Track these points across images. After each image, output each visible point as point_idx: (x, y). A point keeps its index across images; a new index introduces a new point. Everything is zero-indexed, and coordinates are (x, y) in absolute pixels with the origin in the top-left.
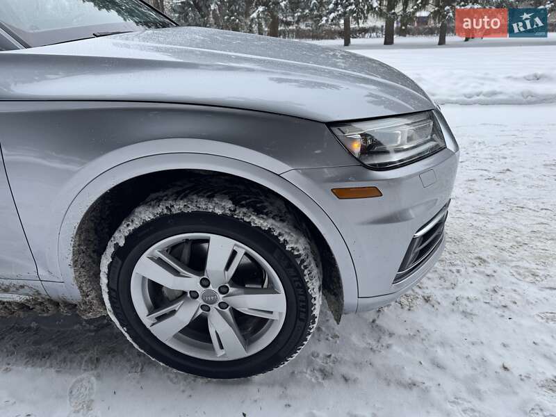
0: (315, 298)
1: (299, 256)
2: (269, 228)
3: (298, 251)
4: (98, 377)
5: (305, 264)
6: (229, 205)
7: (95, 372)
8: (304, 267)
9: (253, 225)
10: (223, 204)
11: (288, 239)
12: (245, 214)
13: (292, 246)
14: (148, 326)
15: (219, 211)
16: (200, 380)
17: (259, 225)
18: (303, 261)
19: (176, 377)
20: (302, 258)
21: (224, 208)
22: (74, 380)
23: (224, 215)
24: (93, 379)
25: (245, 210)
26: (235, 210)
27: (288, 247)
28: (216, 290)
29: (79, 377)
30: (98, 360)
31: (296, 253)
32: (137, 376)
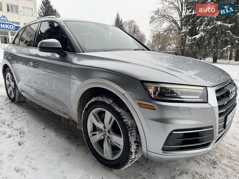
0: (132, 144)
1: (128, 125)
2: (120, 112)
3: (128, 123)
4: (76, 149)
5: (130, 129)
6: (111, 101)
7: (76, 148)
8: (129, 130)
9: (115, 109)
10: (110, 101)
11: (125, 118)
12: (114, 105)
13: (126, 120)
14: (89, 137)
15: (108, 103)
16: (99, 163)
17: (117, 110)
18: (129, 128)
19: (94, 159)
20: (129, 126)
21: (110, 102)
22: (71, 147)
23: (109, 104)
24: (75, 149)
25: (115, 104)
26: (112, 104)
27: (125, 120)
28: (107, 131)
29: (72, 147)
30: (79, 145)
31: (127, 124)
32: (85, 153)
